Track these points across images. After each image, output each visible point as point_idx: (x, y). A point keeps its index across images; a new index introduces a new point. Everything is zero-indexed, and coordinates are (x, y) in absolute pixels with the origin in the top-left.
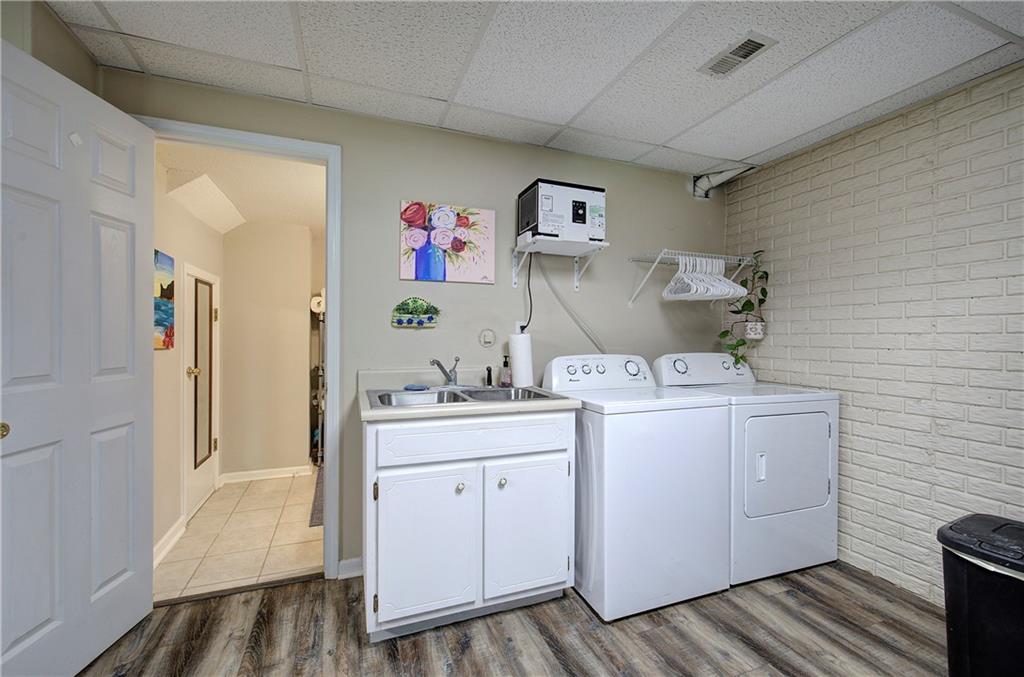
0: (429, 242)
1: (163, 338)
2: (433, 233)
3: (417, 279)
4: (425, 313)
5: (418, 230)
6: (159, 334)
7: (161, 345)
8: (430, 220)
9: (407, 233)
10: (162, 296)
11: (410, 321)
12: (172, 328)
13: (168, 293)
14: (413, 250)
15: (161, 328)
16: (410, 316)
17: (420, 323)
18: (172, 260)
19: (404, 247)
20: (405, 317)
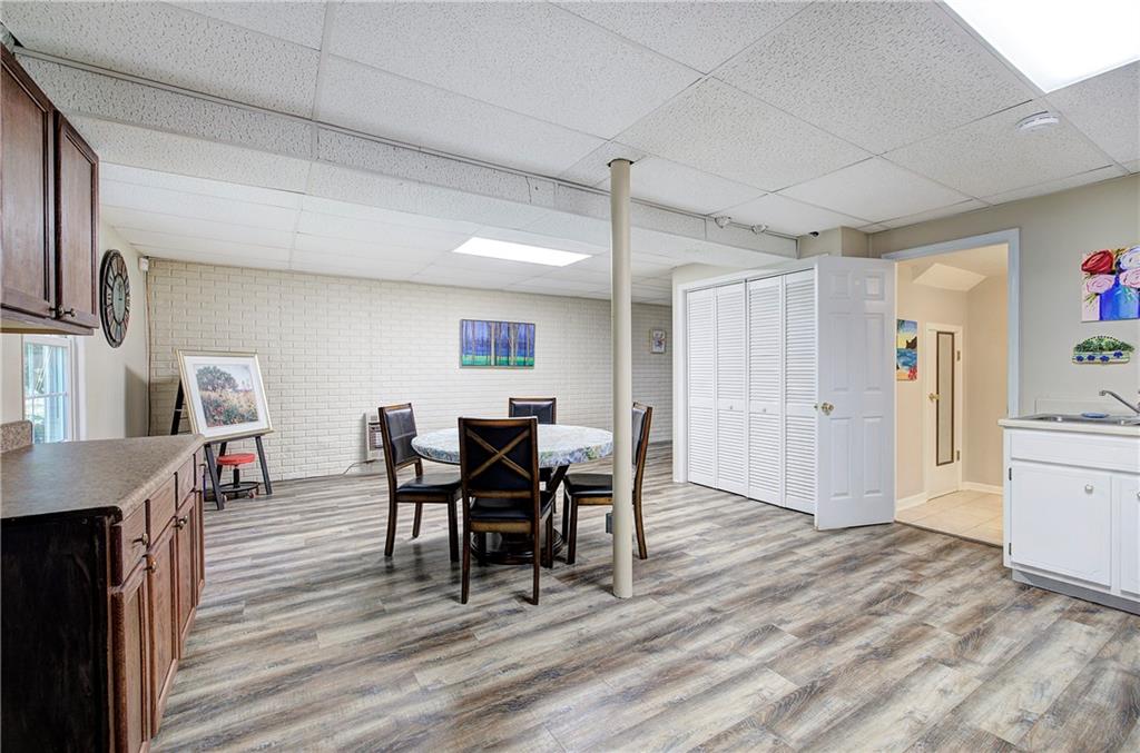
0: (1117, 284)
1: (908, 373)
2: (1122, 276)
3: (1101, 319)
4: (1110, 350)
5: (1103, 276)
6: (905, 371)
7: (907, 377)
8: (1119, 263)
9: (1091, 281)
10: (908, 347)
11: (1091, 358)
12: (915, 367)
13: (912, 345)
14: (1097, 294)
15: (907, 367)
16: (1091, 353)
17: (1105, 359)
18: (915, 324)
19: (1085, 293)
20: (1085, 355)
